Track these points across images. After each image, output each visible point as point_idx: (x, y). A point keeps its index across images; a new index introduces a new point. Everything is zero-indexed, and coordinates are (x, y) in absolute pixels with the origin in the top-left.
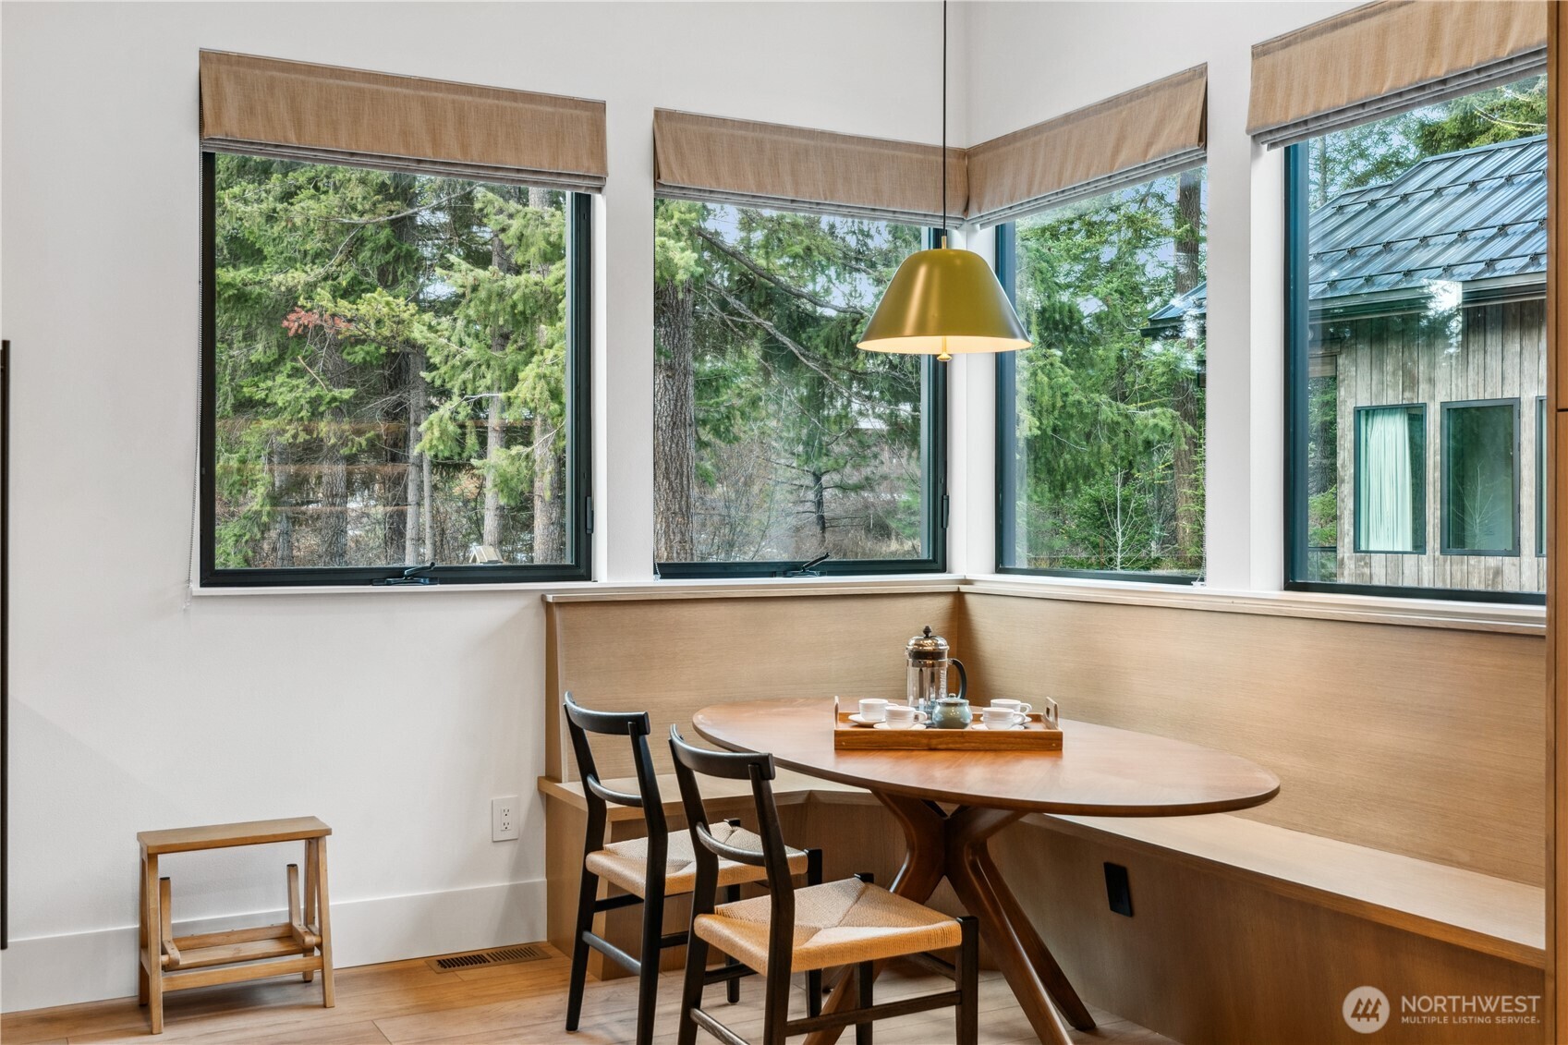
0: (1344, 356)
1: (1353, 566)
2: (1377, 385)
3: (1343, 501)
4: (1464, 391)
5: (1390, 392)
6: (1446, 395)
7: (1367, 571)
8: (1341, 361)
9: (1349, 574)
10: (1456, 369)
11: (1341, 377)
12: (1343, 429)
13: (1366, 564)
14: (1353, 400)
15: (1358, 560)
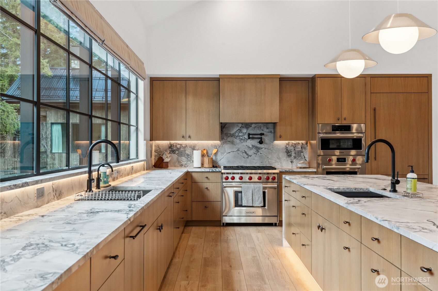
0: (48, 111)
1: (51, 156)
2: (57, 118)
3: (48, 142)
4: (76, 121)
5: (60, 120)
6: (72, 121)
7: (54, 157)
8: (48, 112)
9: (50, 158)
10: (74, 116)
11: (48, 116)
12: (48, 127)
13: (54, 155)
14: (51, 121)
15: (52, 155)
